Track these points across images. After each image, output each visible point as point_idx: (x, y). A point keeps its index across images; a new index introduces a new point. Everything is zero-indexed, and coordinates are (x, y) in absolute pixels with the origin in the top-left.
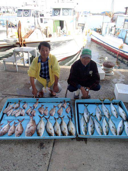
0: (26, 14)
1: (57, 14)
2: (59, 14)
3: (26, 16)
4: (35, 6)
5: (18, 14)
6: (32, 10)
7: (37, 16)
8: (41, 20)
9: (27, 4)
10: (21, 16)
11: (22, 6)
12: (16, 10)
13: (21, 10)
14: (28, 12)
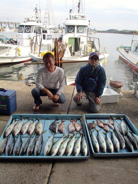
0: (28, 30)
1: (71, 31)
2: (74, 31)
3: (28, 32)
4: (38, 22)
5: (19, 30)
6: (34, 26)
7: (40, 32)
8: (44, 36)
9: (30, 20)
10: (23, 32)
11: (24, 22)
12: (17, 26)
13: (23, 26)
14: (30, 28)
